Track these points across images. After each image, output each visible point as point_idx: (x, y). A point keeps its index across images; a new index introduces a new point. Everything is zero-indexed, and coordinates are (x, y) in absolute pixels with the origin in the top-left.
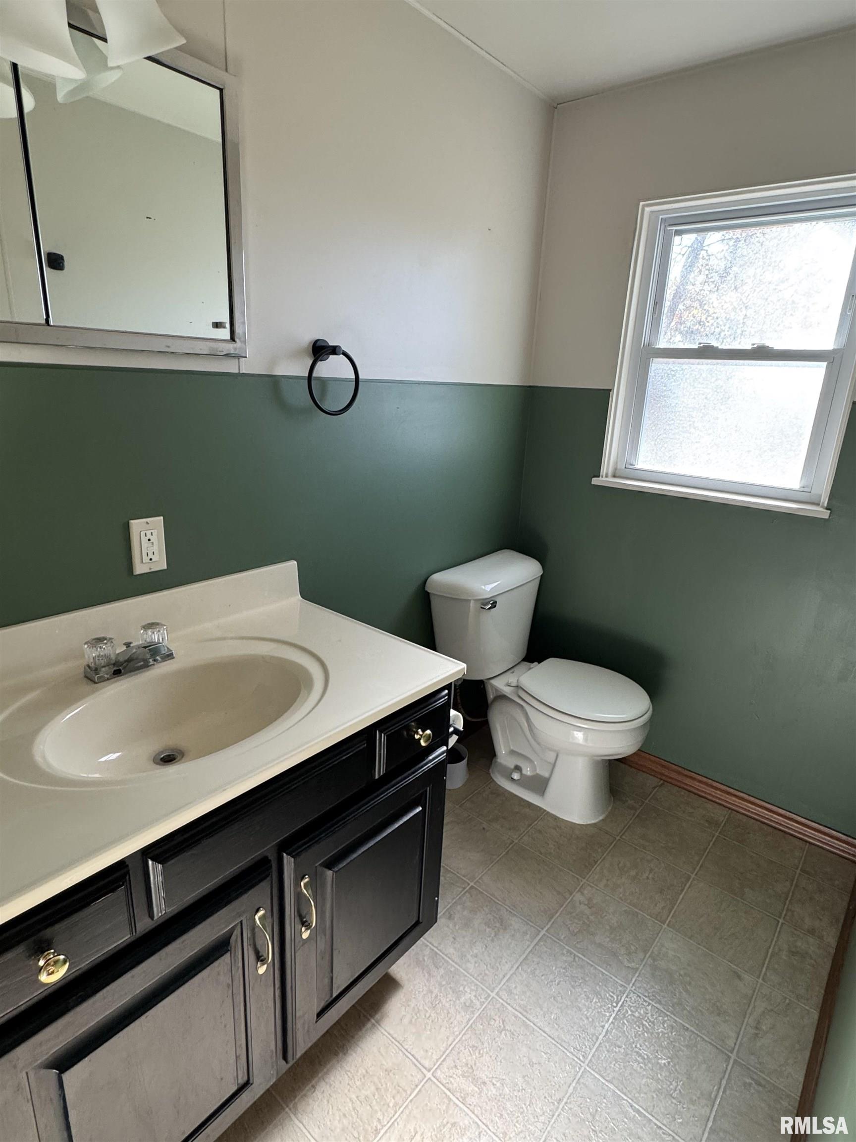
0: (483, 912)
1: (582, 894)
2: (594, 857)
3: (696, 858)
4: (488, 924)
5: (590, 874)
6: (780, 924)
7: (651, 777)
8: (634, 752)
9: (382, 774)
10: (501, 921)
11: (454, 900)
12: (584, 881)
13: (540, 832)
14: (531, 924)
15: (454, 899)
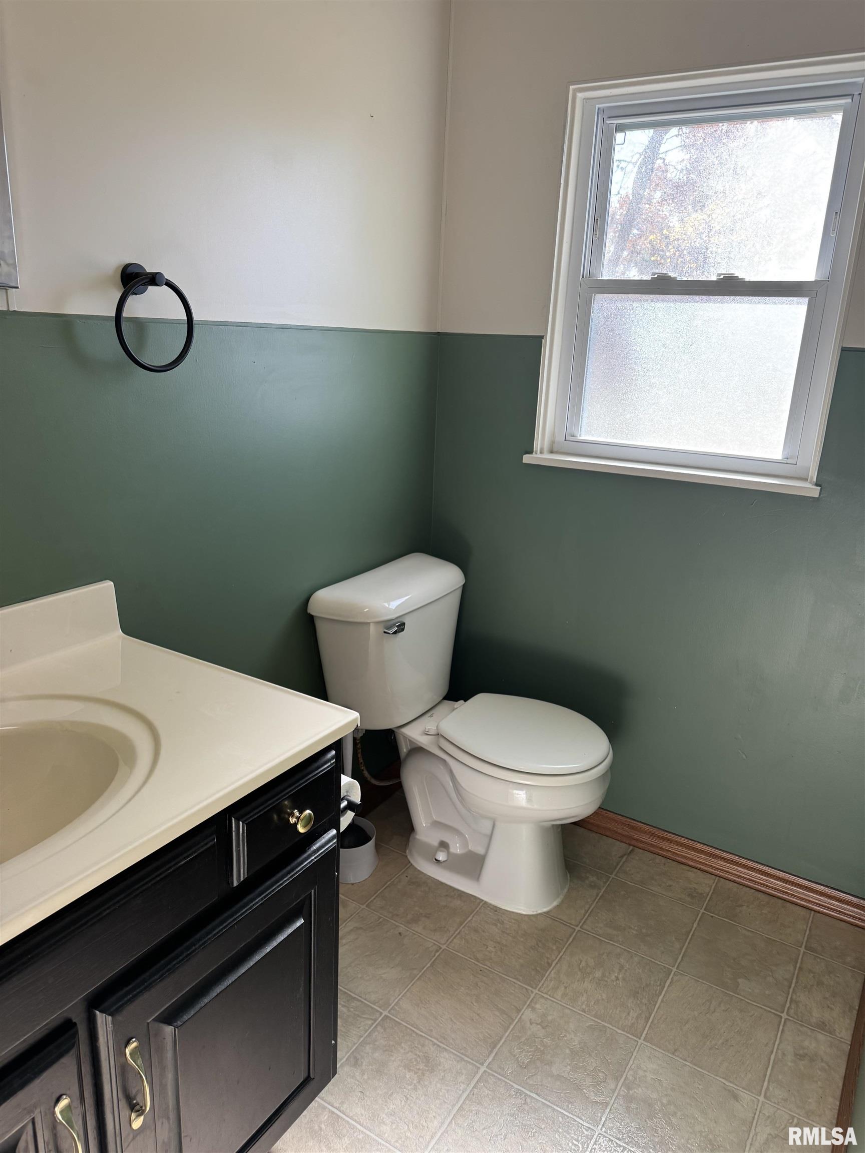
0: (402, 1051)
1: (534, 1009)
2: (548, 958)
3: (677, 945)
4: (408, 1067)
5: (543, 981)
6: (783, 1020)
7: (618, 843)
8: (594, 811)
9: (242, 879)
10: (427, 1059)
11: (362, 1039)
12: (536, 991)
13: (476, 931)
14: (466, 1059)
15: (361, 1037)
